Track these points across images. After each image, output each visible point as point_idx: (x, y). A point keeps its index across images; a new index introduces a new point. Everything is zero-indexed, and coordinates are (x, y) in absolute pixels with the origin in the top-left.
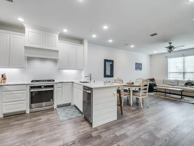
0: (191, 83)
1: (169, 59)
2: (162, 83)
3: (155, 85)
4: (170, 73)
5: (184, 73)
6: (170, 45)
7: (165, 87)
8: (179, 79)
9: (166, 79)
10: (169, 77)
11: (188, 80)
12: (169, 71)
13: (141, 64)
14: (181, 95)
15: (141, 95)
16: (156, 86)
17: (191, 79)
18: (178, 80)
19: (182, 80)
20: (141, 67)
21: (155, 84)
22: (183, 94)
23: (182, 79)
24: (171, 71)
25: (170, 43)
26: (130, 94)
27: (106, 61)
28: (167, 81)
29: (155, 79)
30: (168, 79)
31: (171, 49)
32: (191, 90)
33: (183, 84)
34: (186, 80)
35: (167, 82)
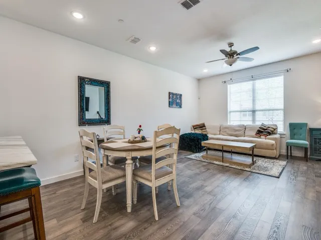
0: (266, 129)
1: (228, 86)
2: (218, 132)
3: (205, 137)
4: (230, 112)
5: (254, 111)
6: (231, 50)
7: (222, 140)
8: (245, 123)
9: (225, 124)
10: (230, 121)
11: (262, 125)
12: (229, 110)
13: (181, 95)
14: (253, 155)
15: (153, 178)
16: (207, 139)
17: (266, 123)
18: (244, 125)
19: (250, 125)
20: (181, 101)
21: (206, 135)
22: (255, 153)
23: (250, 123)
24: (232, 109)
25: (231, 45)
26: (124, 176)
27: (82, 82)
28: (226, 128)
29: (206, 125)
30: (229, 124)
31: (233, 57)
32: (267, 144)
33: (254, 133)
34: (258, 124)
35: (227, 130)
